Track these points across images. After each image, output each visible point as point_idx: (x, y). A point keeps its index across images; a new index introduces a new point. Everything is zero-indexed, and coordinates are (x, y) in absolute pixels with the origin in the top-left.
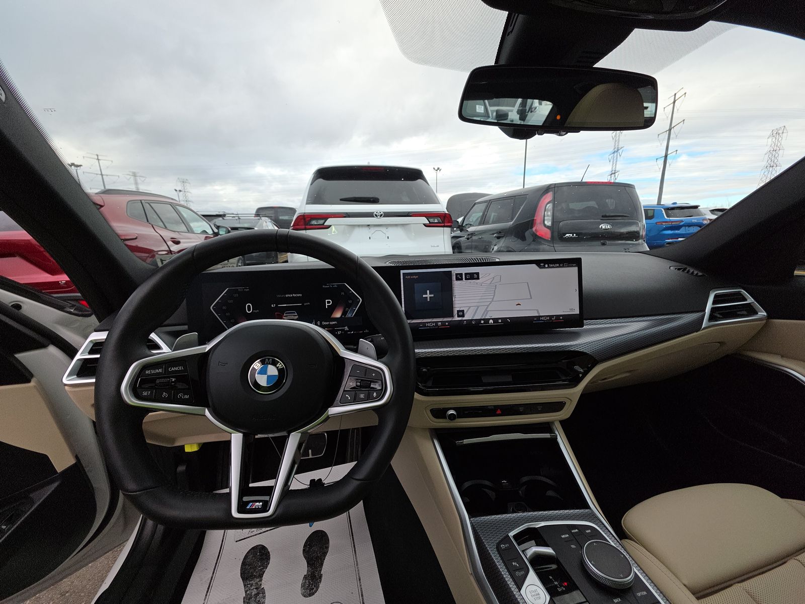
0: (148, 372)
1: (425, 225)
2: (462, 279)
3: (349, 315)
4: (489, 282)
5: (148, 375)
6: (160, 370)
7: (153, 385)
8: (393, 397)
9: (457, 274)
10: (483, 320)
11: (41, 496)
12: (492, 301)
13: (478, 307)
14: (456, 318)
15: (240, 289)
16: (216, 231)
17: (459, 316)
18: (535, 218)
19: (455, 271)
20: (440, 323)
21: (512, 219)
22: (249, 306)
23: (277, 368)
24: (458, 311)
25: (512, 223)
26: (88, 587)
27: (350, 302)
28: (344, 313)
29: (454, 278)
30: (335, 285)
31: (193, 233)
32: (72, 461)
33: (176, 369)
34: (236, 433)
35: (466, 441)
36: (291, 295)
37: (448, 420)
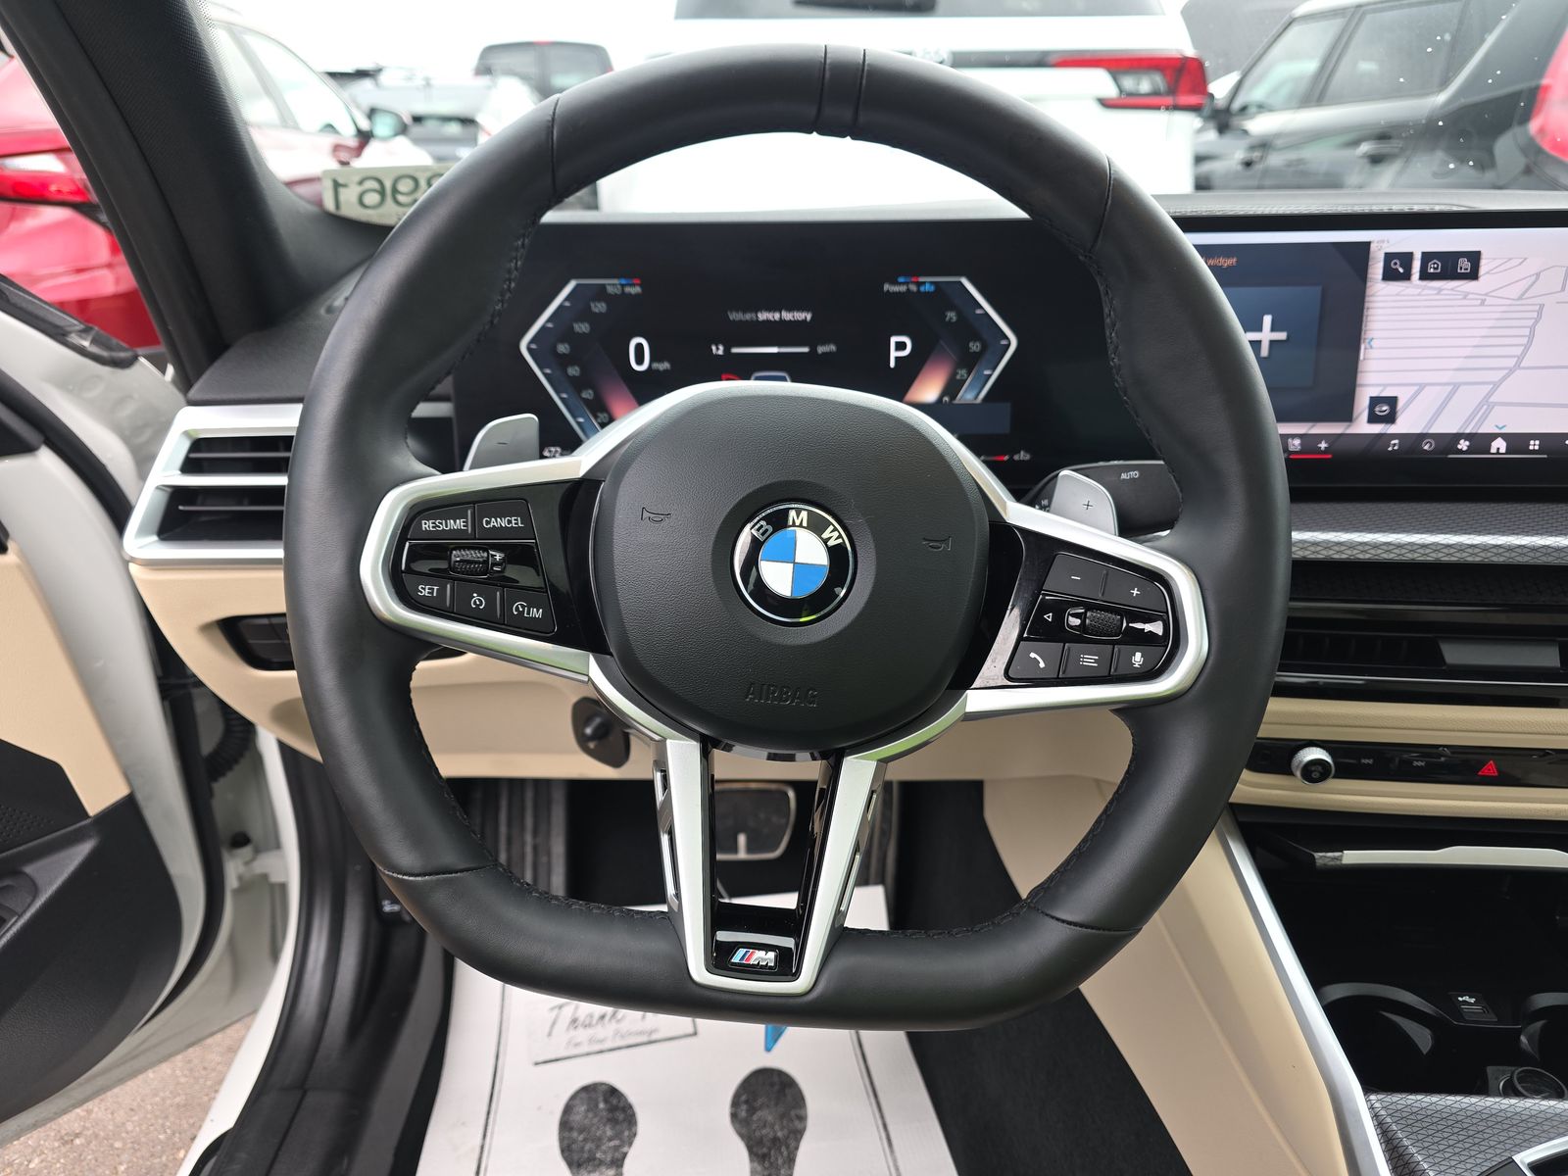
0: (427, 525)
1: (1106, 104)
2: (1407, 276)
3: (967, 395)
4: (1515, 291)
5: (429, 535)
6: (459, 524)
7: (443, 565)
8: (1207, 671)
9: (1389, 257)
10: (1468, 437)
11: (55, 872)
12: (1518, 366)
13: (1456, 386)
14: (1362, 426)
15: (613, 285)
16: (364, 125)
17: (1373, 418)
18: (1545, 82)
19: (1385, 242)
20: (1297, 442)
21: (1444, 83)
22: (639, 348)
23: (825, 541)
24: (1375, 401)
25: (1441, 98)
26: (130, 1126)
27: (975, 347)
28: (952, 388)
29: (1377, 269)
30: (928, 283)
31: (296, 128)
32: (120, 791)
33: (503, 522)
34: (684, 740)
35: (1352, 857)
36: (777, 316)
37: (1298, 779)
